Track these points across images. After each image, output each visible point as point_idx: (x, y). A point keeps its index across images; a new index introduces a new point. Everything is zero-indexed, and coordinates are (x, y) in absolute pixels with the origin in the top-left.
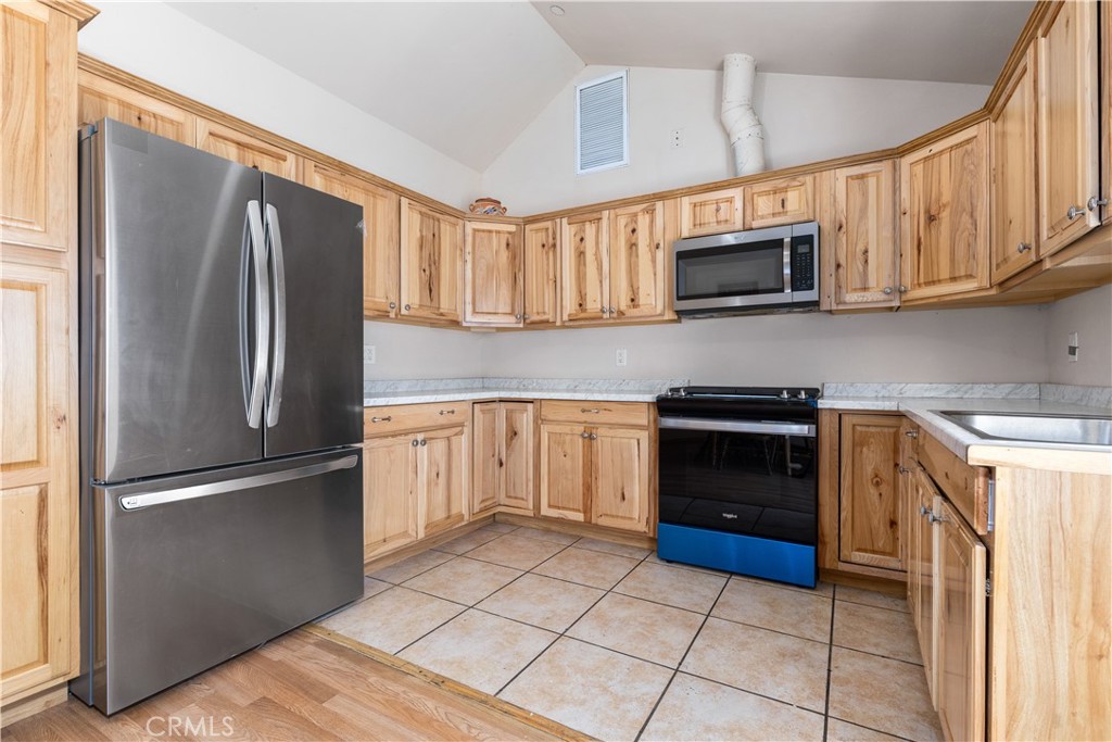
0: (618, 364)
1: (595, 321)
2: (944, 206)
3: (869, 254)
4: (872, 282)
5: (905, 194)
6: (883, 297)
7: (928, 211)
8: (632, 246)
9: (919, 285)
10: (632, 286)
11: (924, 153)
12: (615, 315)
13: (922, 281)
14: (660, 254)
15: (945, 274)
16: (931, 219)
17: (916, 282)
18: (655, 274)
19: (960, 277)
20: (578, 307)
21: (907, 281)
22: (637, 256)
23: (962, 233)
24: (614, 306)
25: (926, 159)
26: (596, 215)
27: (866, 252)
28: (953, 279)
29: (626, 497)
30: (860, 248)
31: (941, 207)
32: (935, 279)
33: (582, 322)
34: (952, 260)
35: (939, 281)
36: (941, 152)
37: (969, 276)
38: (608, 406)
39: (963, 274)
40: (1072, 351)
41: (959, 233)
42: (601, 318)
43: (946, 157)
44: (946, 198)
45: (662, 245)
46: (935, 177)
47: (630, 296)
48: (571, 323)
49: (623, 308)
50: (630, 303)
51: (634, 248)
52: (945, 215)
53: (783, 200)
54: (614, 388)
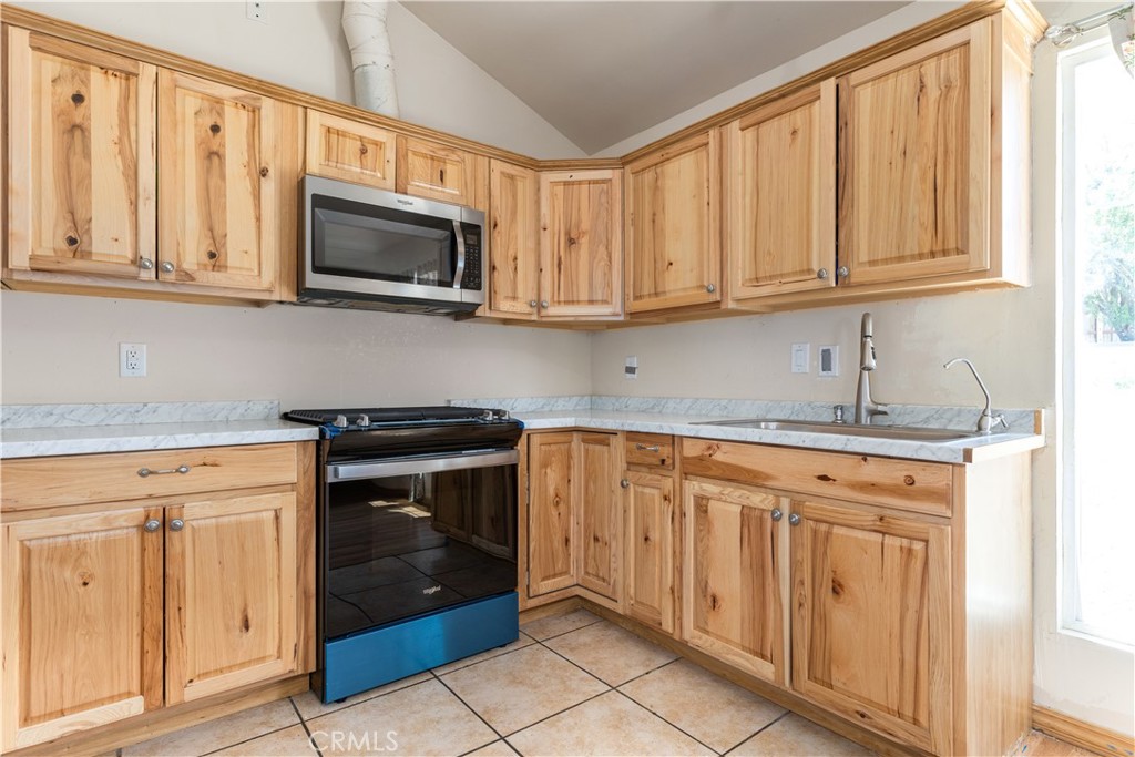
0: (126, 372)
1: (114, 284)
2: (584, 233)
3: (519, 261)
4: (520, 293)
5: (545, 210)
6: (528, 310)
7: (568, 233)
8: (212, 156)
9: (559, 302)
10: (211, 230)
11: (564, 176)
12: (171, 277)
13: (562, 299)
14: (269, 188)
15: (584, 296)
16: (571, 242)
17: (556, 299)
18: (258, 219)
19: (597, 301)
20: (64, 245)
21: (546, 296)
22: (223, 177)
23: (599, 261)
24: (167, 257)
25: (566, 183)
26: (128, 65)
27: (515, 259)
28: (591, 302)
29: (252, 623)
30: (511, 252)
31: (581, 234)
32: (575, 299)
33: (74, 280)
34: (591, 285)
35: (578, 302)
36: (580, 183)
37: (605, 302)
38: (210, 456)
39: (600, 298)
40: (631, 370)
41: (596, 260)
42: (135, 278)
43: (585, 187)
44: (585, 226)
45: (271, 172)
46: (575, 205)
47: (206, 246)
48: (38, 278)
49: (190, 264)
50: (206, 259)
51: (215, 159)
52: (584, 241)
53: (441, 171)
54: (119, 419)
